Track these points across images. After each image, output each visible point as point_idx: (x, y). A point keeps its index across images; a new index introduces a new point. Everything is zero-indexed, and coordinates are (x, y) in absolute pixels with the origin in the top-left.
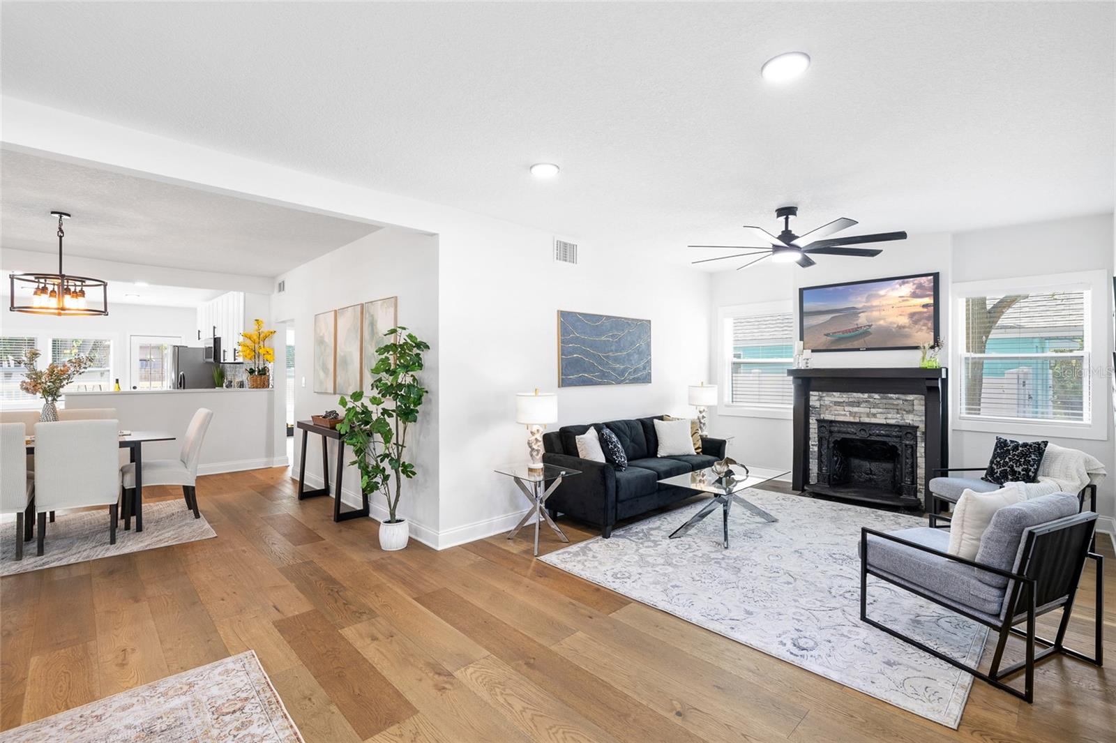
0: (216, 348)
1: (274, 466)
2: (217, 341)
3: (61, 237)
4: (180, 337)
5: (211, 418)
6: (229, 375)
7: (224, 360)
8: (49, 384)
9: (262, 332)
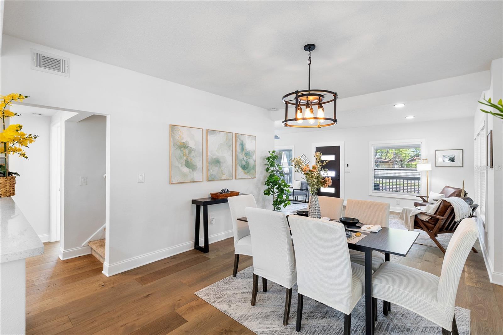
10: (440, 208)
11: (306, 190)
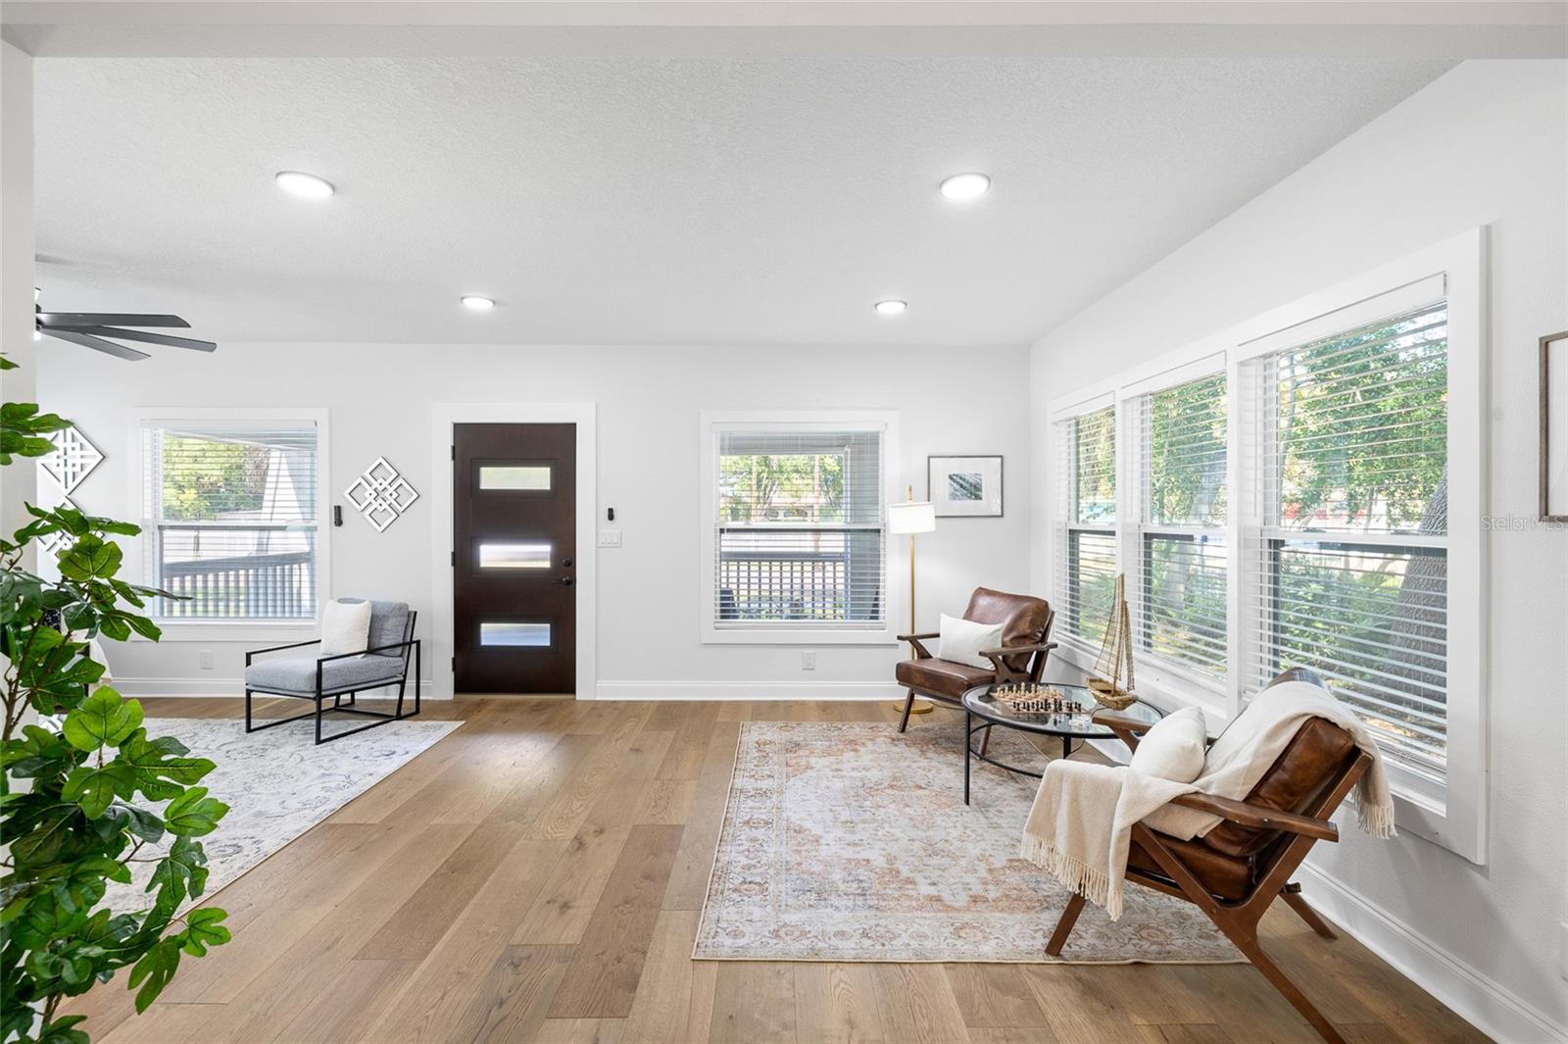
10: (1287, 763)
11: (399, 651)
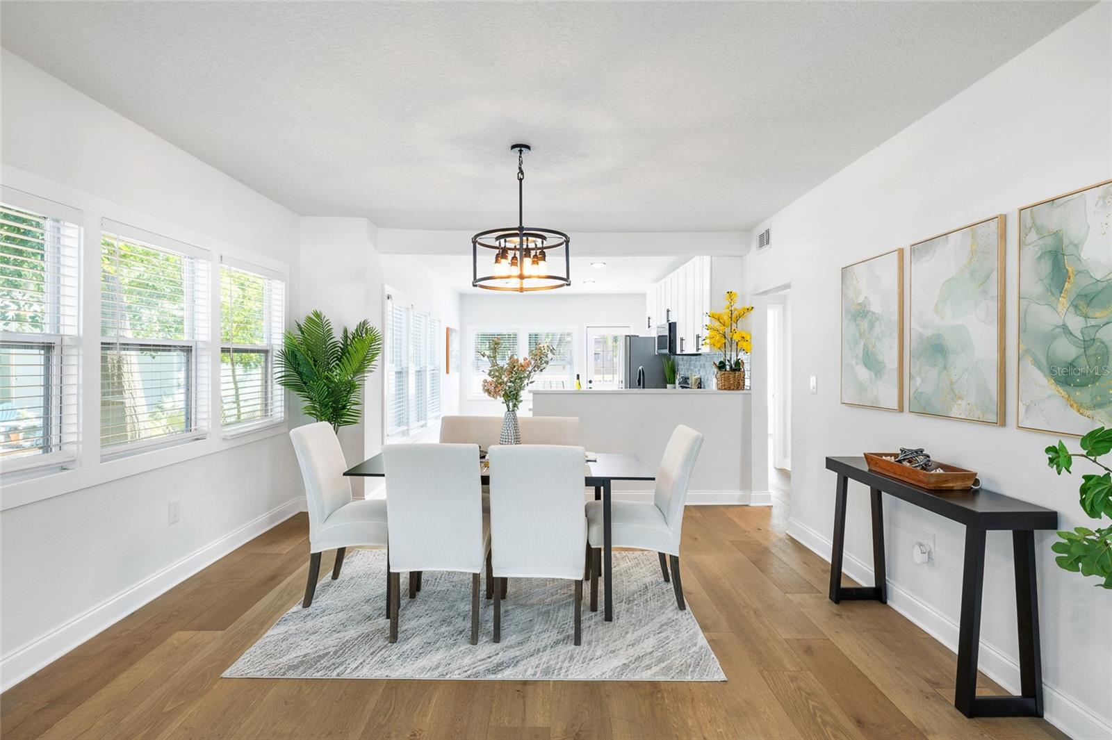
0: (670, 339)
1: (752, 505)
2: (672, 327)
3: (521, 180)
4: (629, 327)
5: (700, 444)
6: (682, 372)
7: (682, 351)
8: (509, 384)
9: (735, 309)
